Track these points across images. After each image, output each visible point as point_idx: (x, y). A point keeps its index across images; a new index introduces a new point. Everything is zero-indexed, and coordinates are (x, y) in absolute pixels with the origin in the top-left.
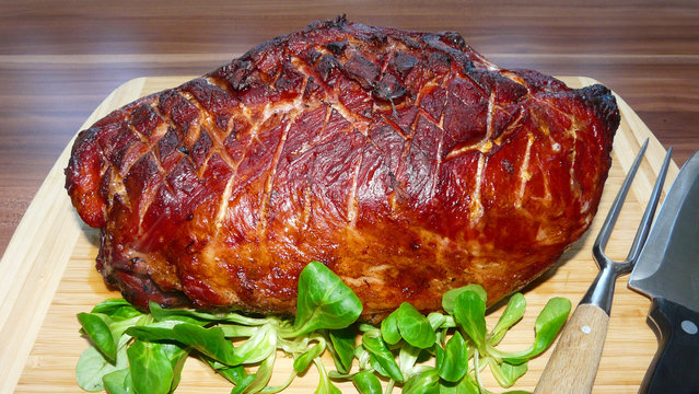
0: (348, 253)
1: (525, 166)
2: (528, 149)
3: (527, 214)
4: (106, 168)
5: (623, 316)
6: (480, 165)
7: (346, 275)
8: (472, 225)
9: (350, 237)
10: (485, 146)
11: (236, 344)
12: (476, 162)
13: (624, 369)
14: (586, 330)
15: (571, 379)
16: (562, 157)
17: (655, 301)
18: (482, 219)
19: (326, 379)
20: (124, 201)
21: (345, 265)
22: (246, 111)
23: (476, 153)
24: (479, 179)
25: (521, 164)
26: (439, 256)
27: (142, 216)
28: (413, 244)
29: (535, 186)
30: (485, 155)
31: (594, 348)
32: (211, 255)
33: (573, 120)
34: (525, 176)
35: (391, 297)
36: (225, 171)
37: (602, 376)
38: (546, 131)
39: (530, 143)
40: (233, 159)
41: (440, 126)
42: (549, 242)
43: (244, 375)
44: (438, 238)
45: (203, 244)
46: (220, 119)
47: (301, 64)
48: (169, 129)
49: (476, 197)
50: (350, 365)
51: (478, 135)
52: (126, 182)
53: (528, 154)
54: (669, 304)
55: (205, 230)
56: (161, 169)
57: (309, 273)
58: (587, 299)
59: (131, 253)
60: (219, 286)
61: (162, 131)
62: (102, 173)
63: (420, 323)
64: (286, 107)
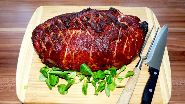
0: (90, 62)
1: (126, 44)
2: (127, 41)
3: (125, 54)
4: (41, 41)
5: (144, 69)
6: (116, 45)
7: (89, 65)
8: (114, 57)
9: (90, 59)
10: (118, 41)
11: (68, 74)
12: (115, 45)
13: (142, 80)
14: (136, 73)
15: (132, 84)
16: (134, 42)
17: (150, 67)
18: (116, 56)
19: (85, 82)
20: (46, 49)
21: (89, 63)
22: (69, 31)
23: (116, 42)
24: (116, 48)
25: (125, 44)
26: (107, 62)
27: (50, 53)
28: (102, 60)
29: (127, 49)
30: (118, 43)
31: (137, 77)
32: (64, 61)
33: (137, 33)
34: (125, 47)
35: (98, 68)
36: (66, 45)
37: (138, 81)
38: (131, 36)
39: (127, 40)
40: (67, 43)
41: (109, 38)
42: (129, 58)
43: (70, 80)
44: (107, 59)
45: (62, 59)
46: (64, 33)
47: (81, 21)
48: (53, 34)
49: (115, 52)
50: (90, 79)
51: (116, 39)
52: (46, 46)
53: (126, 42)
54: (152, 68)
55: (62, 57)
56: (53, 44)
57: (82, 66)
58: (137, 66)
59: (48, 59)
60: (65, 67)
61: (52, 34)
62: (40, 42)
63: (102, 74)
64: (78, 31)
